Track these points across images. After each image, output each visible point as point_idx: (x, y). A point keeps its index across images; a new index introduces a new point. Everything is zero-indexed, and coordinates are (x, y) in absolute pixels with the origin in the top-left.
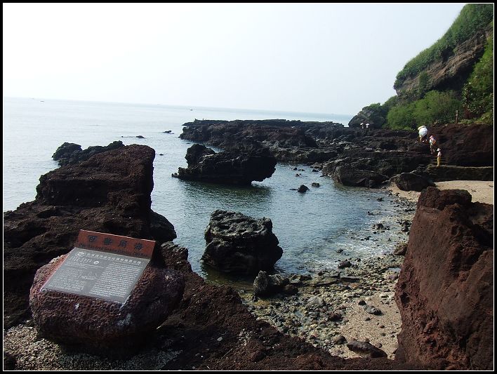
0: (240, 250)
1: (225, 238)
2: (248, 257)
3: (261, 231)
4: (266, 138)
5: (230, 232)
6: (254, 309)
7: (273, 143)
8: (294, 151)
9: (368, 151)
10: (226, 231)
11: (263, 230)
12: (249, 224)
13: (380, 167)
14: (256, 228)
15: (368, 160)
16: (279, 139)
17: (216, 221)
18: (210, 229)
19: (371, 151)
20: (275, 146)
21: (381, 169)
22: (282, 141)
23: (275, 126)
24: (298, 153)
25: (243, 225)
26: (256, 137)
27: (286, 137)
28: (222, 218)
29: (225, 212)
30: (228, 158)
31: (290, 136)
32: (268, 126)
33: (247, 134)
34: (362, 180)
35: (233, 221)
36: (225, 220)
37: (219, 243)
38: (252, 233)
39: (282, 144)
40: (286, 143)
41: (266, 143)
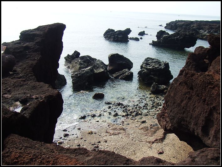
0: (152, 74)
1: (147, 69)
2: (155, 77)
3: (162, 67)
4: (202, 29)
5: (149, 66)
6: (147, 97)
7: (205, 31)
10: (148, 66)
11: (163, 66)
12: (158, 64)
14: (160, 65)
16: (208, 29)
17: (146, 62)
18: (142, 65)
20: (205, 33)
22: (209, 30)
23: (208, 23)
25: (155, 64)
26: (197, 28)
27: (212, 28)
28: (149, 60)
29: (151, 58)
30: (174, 37)
31: (214, 28)
32: (204, 23)
33: (193, 27)
35: (153, 62)
36: (150, 61)
37: (144, 70)
38: (158, 67)
39: (210, 32)
40: (212, 31)
41: (201, 31)
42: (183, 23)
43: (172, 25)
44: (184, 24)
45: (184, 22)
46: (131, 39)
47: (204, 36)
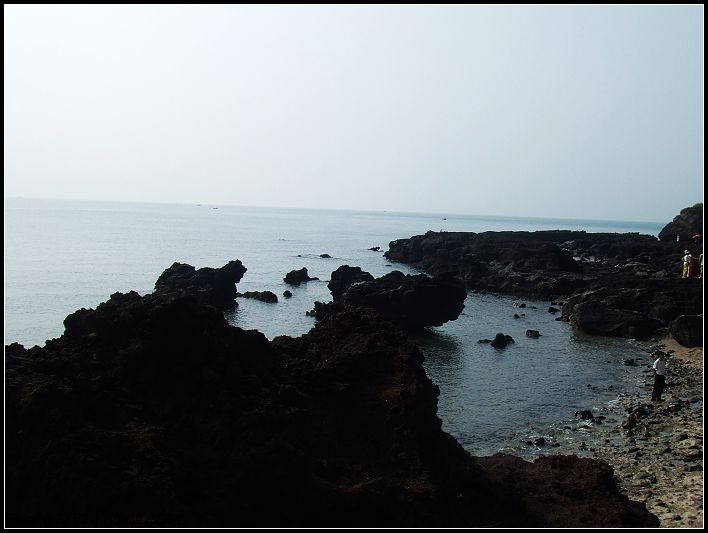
4: (496, 257)
7: (507, 264)
8: (532, 278)
9: (640, 277)
13: (656, 304)
15: (635, 292)
16: (515, 257)
19: (645, 277)
20: (506, 270)
21: (656, 308)
22: (519, 262)
24: (539, 280)
26: (481, 256)
27: (527, 255)
31: (533, 254)
33: (468, 251)
34: (618, 325)
39: (519, 265)
40: (526, 264)
41: (495, 265)
42: (438, 240)
43: (405, 248)
44: (440, 243)
45: (440, 237)
46: (248, 295)
47: (503, 279)
